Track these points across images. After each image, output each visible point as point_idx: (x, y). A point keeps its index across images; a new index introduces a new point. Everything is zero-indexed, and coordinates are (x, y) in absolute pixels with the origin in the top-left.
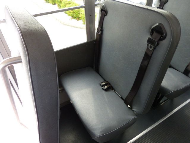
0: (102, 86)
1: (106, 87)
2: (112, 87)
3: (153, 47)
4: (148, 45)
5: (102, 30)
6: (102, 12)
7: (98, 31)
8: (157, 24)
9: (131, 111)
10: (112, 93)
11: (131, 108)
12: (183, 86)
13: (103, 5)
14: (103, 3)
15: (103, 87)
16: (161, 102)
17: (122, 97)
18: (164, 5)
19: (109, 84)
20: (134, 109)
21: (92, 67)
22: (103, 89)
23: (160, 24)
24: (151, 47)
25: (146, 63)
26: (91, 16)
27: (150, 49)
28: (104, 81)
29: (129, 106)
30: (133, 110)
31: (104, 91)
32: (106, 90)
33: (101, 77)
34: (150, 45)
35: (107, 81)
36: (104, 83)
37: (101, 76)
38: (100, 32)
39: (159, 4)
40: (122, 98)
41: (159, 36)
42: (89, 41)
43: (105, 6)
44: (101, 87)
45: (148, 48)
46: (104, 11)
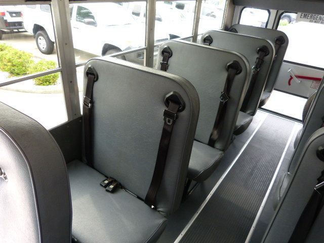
0: (105, 187)
1: (112, 187)
2: (120, 184)
3: (171, 121)
4: (165, 119)
5: (92, 102)
6: (89, 75)
7: (85, 104)
8: (172, 93)
9: (157, 213)
10: (122, 193)
11: (155, 209)
12: (212, 161)
13: (90, 66)
14: (90, 64)
15: (107, 188)
16: (189, 190)
17: (140, 196)
18: (168, 59)
19: (115, 181)
20: (160, 209)
21: (81, 160)
22: (107, 191)
23: (175, 92)
24: (169, 121)
25: (166, 142)
26: (71, 82)
27: (168, 124)
28: (105, 178)
29: (153, 207)
30: (159, 211)
31: (109, 194)
32: (113, 191)
33: (98, 173)
34: (167, 119)
35: (111, 178)
36: (106, 182)
37: (99, 171)
38: (90, 105)
39: (162, 58)
40: (139, 198)
41: (177, 107)
42: (72, 120)
43: (93, 68)
44: (104, 189)
45: (165, 123)
46: (93, 74)
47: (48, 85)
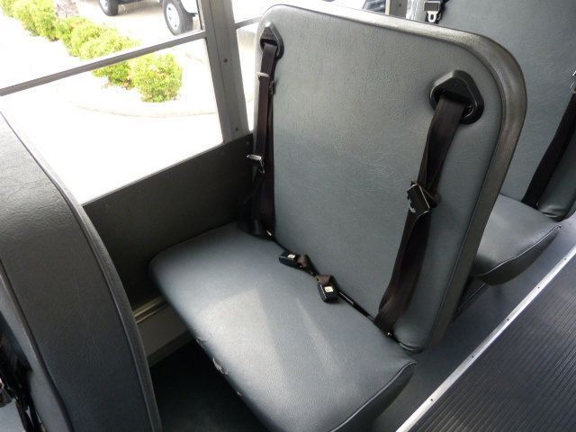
47: (161, 101)
